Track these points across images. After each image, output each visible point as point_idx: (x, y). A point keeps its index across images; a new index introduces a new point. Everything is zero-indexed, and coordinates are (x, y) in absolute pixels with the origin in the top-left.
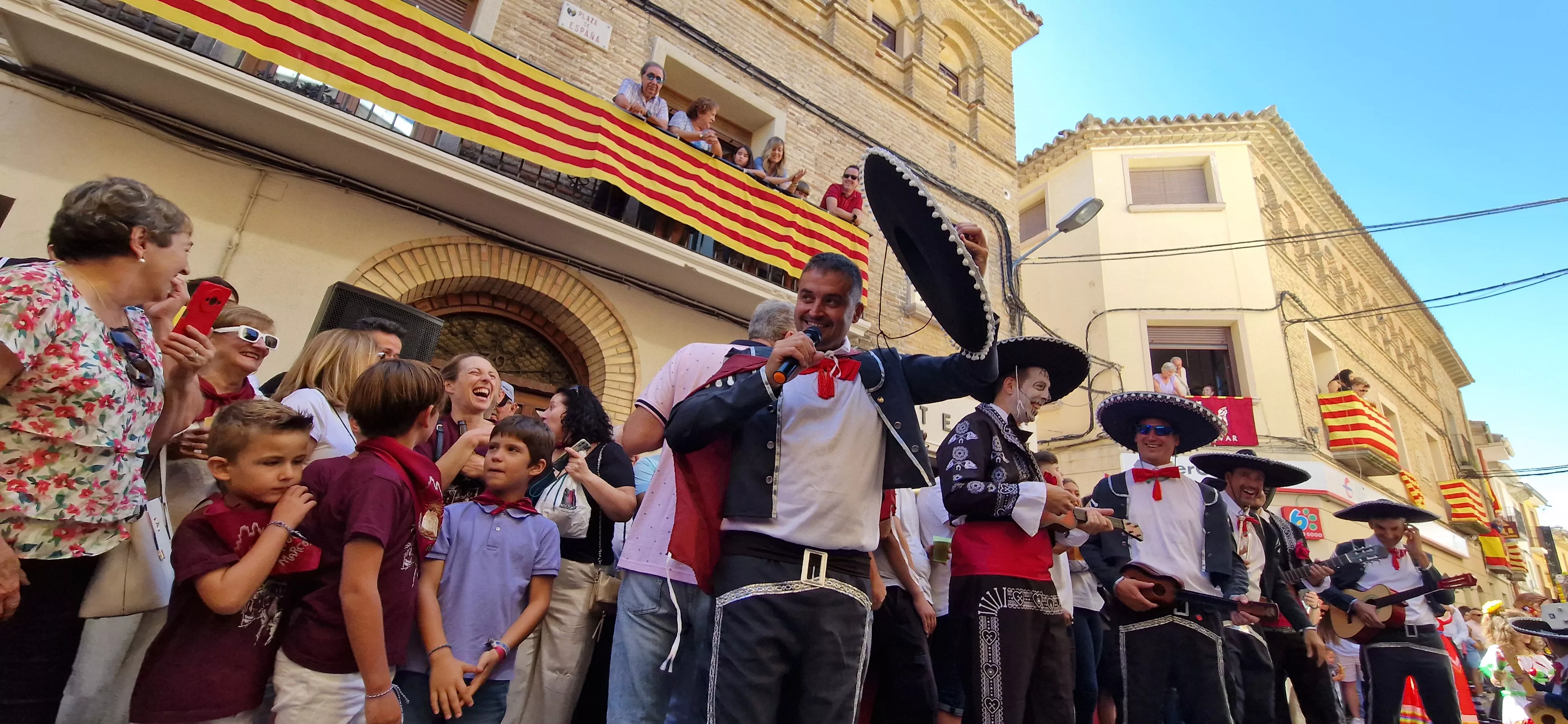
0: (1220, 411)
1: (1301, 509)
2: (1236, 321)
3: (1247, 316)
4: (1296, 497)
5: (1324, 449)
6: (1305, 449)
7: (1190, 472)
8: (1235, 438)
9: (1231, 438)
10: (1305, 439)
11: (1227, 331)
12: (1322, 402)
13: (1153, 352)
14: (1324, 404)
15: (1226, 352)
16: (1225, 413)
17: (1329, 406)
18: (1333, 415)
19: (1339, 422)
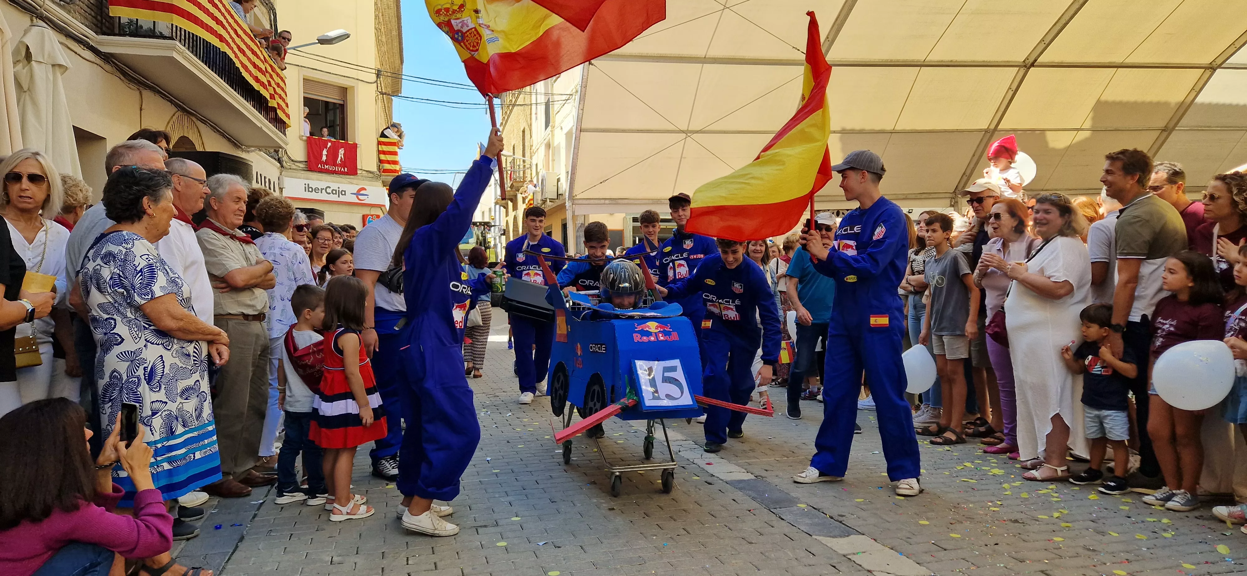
0: (340, 151)
1: (372, 215)
2: (352, 87)
3: (358, 84)
4: (370, 208)
6: (377, 178)
7: (321, 192)
8: (346, 169)
9: (344, 169)
10: (378, 172)
11: (344, 91)
14: (381, 145)
15: (343, 106)
16: (343, 152)
17: (383, 146)
18: (384, 153)
19: (386, 157)
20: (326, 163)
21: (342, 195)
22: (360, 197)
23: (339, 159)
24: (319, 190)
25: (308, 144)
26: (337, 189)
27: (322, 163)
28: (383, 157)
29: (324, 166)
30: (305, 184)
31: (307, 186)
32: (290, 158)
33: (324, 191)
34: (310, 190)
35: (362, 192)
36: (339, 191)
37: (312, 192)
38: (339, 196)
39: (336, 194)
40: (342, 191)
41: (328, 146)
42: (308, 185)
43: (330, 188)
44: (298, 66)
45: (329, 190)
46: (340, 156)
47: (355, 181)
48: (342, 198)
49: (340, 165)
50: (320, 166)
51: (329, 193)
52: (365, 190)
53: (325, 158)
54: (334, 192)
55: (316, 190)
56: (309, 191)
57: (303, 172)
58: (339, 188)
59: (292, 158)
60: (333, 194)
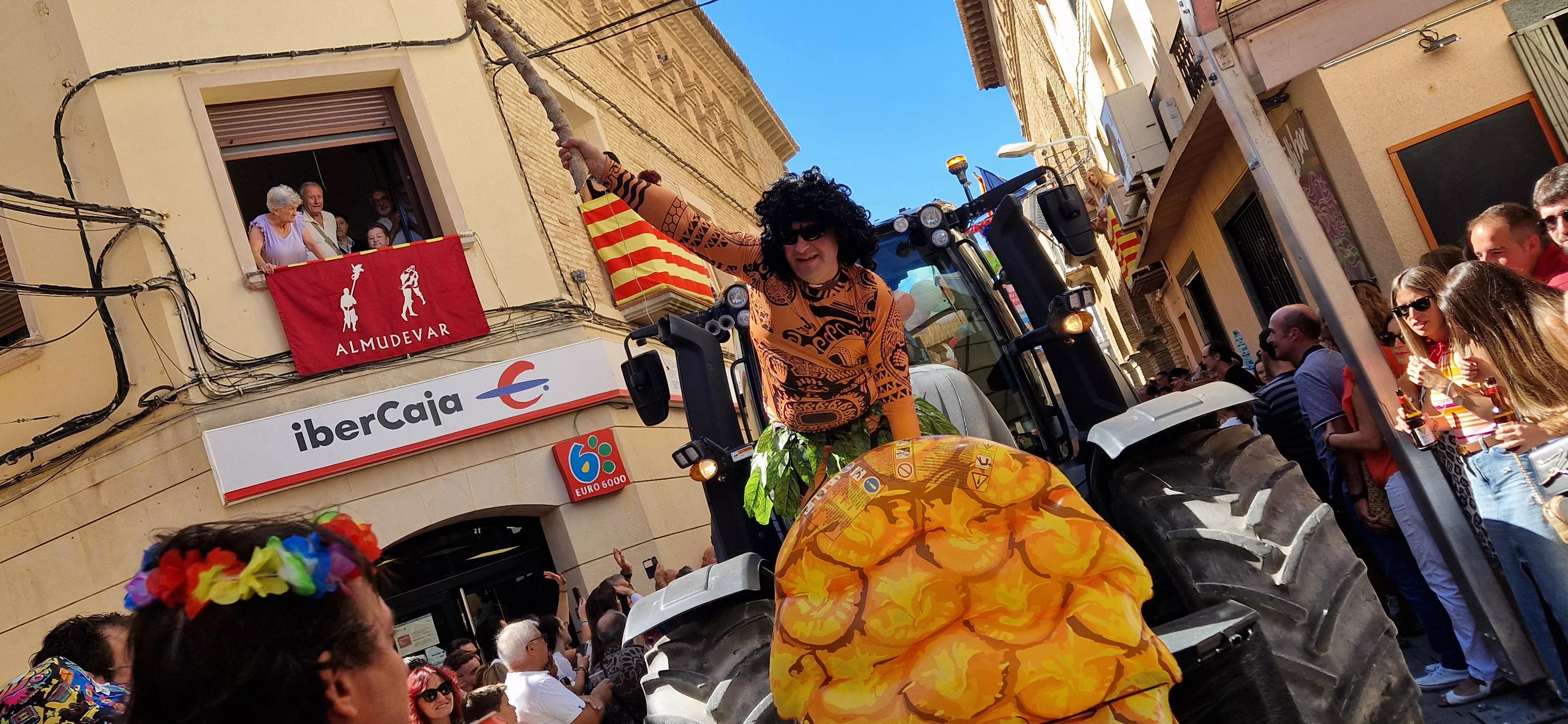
0: (403, 277)
2: (398, 72)
3: (418, 58)
4: (568, 419)
5: (605, 309)
6: (570, 317)
7: (363, 433)
8: (444, 328)
9: (438, 330)
10: (567, 298)
11: (389, 96)
12: (590, 218)
13: (232, 167)
15: (395, 143)
17: (598, 223)
18: (608, 239)
19: (620, 251)
20: (363, 331)
21: (448, 411)
22: (516, 396)
23: (408, 303)
24: (353, 425)
25: (274, 294)
26: (425, 401)
27: (348, 336)
28: (609, 253)
29: (358, 346)
30: (296, 426)
31: (303, 430)
32: (221, 360)
33: (374, 425)
34: (321, 437)
35: (520, 379)
36: (431, 404)
37: (328, 441)
38: (438, 422)
39: (423, 416)
40: (444, 400)
41: (356, 277)
42: (308, 423)
43: (394, 404)
44: (166, 65)
45: (392, 415)
46: (407, 293)
47: (489, 353)
48: (452, 424)
49: (413, 323)
50: (341, 349)
51: (399, 424)
52: (530, 366)
53: (355, 319)
54: (415, 413)
55: (346, 431)
56: (316, 444)
57: (284, 391)
58: (428, 394)
59: (234, 357)
60: (414, 420)
